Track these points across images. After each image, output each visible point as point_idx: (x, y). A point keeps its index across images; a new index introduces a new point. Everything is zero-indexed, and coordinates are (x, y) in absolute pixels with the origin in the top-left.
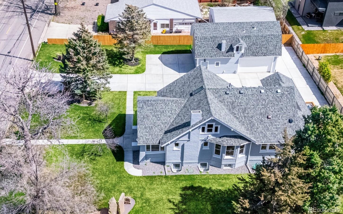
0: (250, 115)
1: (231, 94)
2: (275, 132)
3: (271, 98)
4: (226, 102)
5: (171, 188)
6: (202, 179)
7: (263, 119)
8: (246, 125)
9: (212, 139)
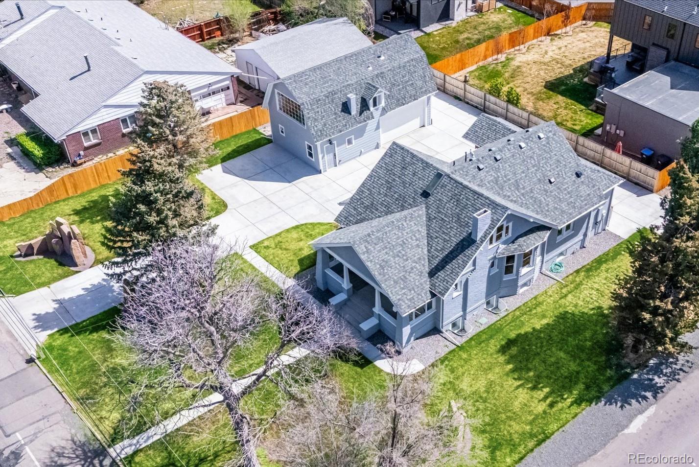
0: (527, 189)
1: (486, 167)
2: (570, 200)
3: (538, 151)
4: (487, 183)
5: (484, 359)
6: (510, 323)
7: (545, 187)
8: (531, 206)
9: (504, 251)
